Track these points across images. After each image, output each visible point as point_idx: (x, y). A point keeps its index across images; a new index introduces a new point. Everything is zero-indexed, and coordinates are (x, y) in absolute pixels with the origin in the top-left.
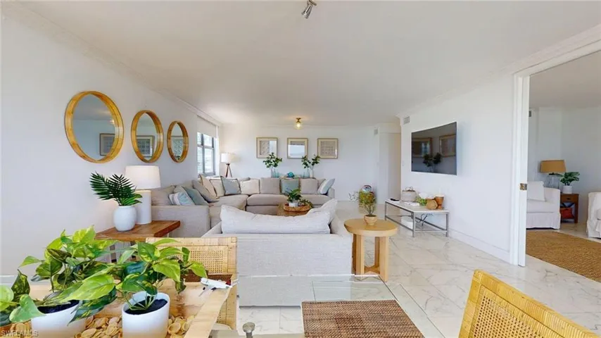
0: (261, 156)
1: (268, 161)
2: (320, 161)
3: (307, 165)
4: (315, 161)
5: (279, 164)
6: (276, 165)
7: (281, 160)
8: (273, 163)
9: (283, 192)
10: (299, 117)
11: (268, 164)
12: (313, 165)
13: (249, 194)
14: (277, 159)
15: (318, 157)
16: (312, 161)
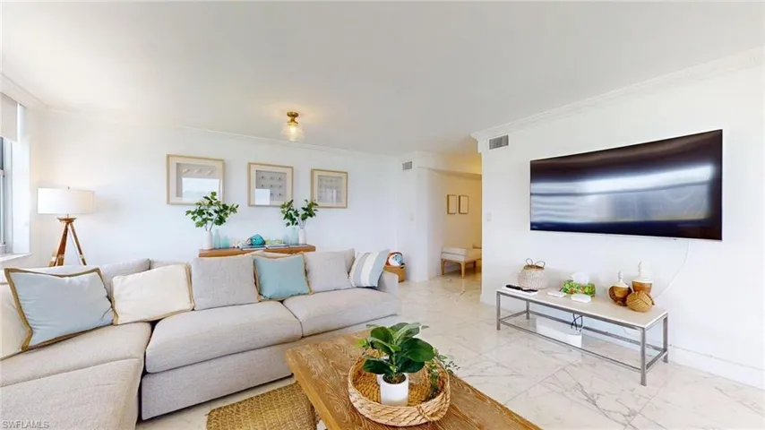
0: (178, 200)
1: (201, 212)
2: (319, 213)
3: (293, 220)
4: (309, 212)
5: (230, 218)
6: (221, 221)
7: (233, 210)
8: (215, 216)
9: (267, 292)
10: (294, 111)
11: (199, 219)
12: (303, 219)
13: (152, 317)
14: (225, 207)
15: (313, 204)
16: (302, 212)
